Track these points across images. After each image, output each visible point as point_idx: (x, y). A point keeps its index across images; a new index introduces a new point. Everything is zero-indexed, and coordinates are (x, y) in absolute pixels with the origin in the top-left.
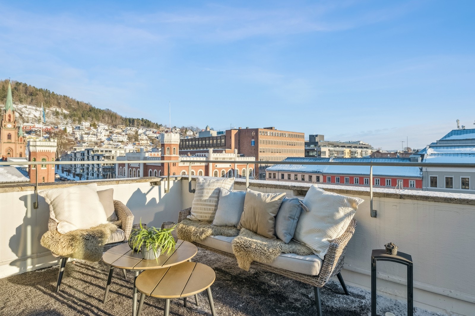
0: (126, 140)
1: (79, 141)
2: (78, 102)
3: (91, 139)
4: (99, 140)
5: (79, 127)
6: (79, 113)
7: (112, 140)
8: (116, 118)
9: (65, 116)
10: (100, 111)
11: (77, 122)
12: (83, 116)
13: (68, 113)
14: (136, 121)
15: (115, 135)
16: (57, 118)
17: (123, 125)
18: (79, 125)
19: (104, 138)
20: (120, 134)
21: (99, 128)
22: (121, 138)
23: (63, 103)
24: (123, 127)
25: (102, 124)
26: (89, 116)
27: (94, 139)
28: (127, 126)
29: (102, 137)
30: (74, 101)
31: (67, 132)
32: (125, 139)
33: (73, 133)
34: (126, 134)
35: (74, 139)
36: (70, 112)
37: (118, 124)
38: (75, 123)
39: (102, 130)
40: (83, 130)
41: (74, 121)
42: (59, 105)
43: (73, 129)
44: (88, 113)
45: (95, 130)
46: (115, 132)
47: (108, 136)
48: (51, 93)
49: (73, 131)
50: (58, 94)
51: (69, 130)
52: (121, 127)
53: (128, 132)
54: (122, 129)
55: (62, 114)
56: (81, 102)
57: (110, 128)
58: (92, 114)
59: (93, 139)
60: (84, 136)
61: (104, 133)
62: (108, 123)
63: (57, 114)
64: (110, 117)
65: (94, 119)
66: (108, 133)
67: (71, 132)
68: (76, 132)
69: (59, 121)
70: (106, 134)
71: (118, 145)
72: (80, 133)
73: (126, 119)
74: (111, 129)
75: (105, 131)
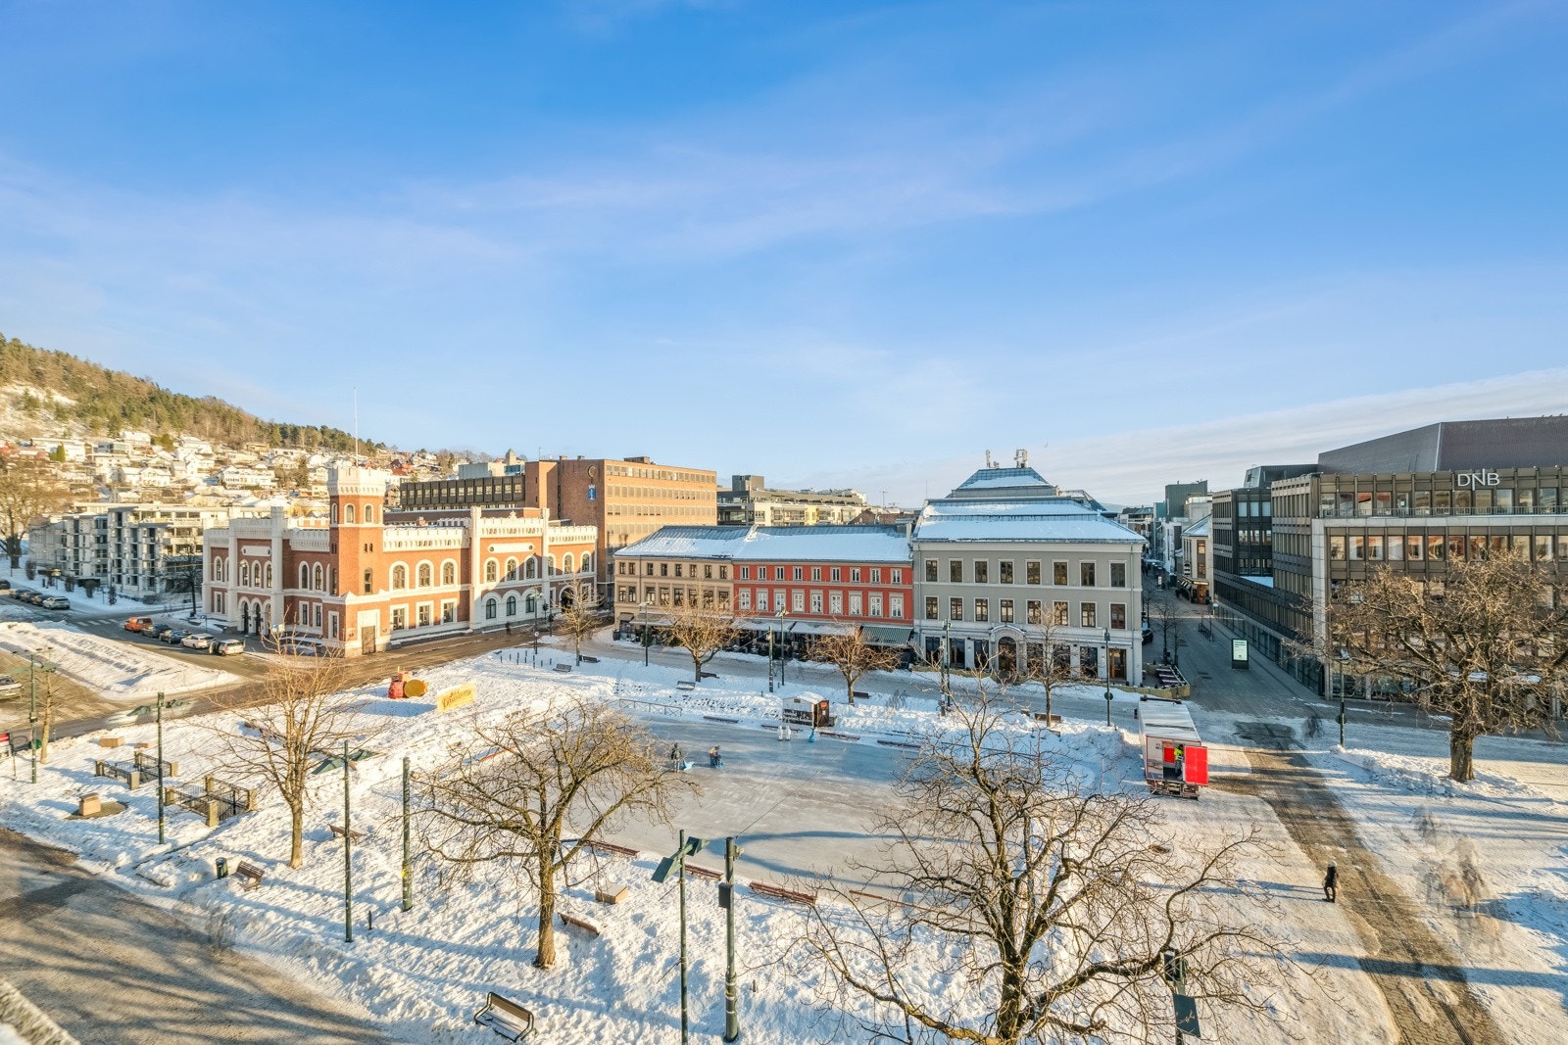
0: (269, 483)
1: (108, 486)
2: (108, 375)
3: (152, 478)
4: (179, 482)
5: (111, 446)
6: (114, 408)
7: (223, 484)
8: (240, 422)
9: (61, 413)
10: (186, 402)
11: (104, 431)
12: (124, 415)
13: (74, 403)
14: (302, 433)
15: (232, 469)
16: (31, 416)
17: (261, 441)
18: (110, 440)
19: (196, 479)
20: (250, 467)
21: (180, 449)
22: (252, 478)
23: (52, 372)
24: (265, 450)
25: (193, 438)
26: (146, 415)
27: (164, 480)
28: (273, 444)
29: (189, 474)
30: (94, 370)
31: (67, 458)
32: (266, 480)
33: (89, 464)
34: (270, 468)
35: (90, 480)
36: (79, 400)
37: (247, 440)
38: (97, 435)
39: (192, 456)
40: (123, 452)
41: (94, 426)
42: (38, 378)
43: (88, 451)
44: (145, 407)
45: (167, 455)
46: (234, 461)
47: (211, 471)
48: (8, 340)
49: (89, 457)
50: (36, 345)
51: (75, 452)
52: (257, 449)
53: (276, 462)
54: (258, 453)
55: (47, 406)
56: (119, 374)
57: (221, 451)
58: (161, 410)
59: (157, 478)
60: (126, 470)
61: (197, 462)
62: (211, 436)
63: (30, 404)
64: (219, 420)
65: (166, 425)
66: (210, 464)
67: (83, 459)
68: (98, 461)
69: (39, 427)
70: (205, 467)
71: (239, 496)
72: (114, 462)
73: (272, 426)
74: (224, 454)
75: (201, 457)
